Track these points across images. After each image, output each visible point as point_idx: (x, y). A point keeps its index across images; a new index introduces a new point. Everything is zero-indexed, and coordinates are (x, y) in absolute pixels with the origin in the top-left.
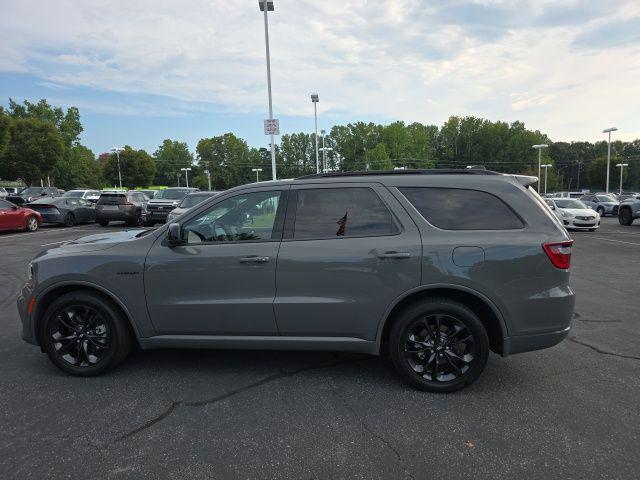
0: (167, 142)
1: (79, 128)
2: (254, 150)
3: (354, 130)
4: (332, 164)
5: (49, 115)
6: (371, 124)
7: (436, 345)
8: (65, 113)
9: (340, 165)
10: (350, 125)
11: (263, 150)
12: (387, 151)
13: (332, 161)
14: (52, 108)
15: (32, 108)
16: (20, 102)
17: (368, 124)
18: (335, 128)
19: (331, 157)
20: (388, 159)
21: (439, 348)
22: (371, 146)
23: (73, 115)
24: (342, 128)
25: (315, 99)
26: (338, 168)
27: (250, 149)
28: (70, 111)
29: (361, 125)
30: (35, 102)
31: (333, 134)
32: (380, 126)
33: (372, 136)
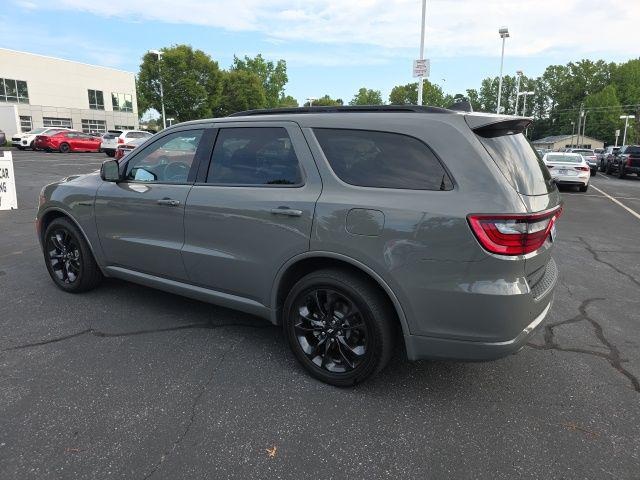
0: (362, 91)
1: (284, 79)
2: (449, 97)
3: (575, 70)
4: (542, 111)
5: (262, 68)
6: (600, 63)
7: (328, 326)
8: (275, 65)
9: (552, 112)
10: (570, 64)
11: (458, 96)
12: (617, 95)
13: (542, 108)
14: (265, 62)
15: (250, 62)
16: (242, 58)
17: (595, 62)
18: (551, 68)
19: (541, 103)
20: (619, 106)
21: (330, 331)
22: (597, 88)
23: (281, 67)
24: (560, 68)
25: (504, 33)
26: (548, 116)
27: (444, 95)
28: (279, 64)
29: (586, 64)
30: (252, 57)
31: (547, 76)
32: (613, 65)
33: (600, 77)
